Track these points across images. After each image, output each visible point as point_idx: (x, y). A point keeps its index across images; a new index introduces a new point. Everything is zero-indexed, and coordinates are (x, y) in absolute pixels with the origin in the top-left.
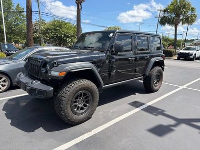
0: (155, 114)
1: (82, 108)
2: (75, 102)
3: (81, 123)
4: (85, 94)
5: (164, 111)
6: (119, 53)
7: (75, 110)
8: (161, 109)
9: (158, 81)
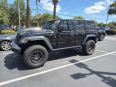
0: (81, 67)
1: (37, 60)
2: (34, 57)
3: (36, 68)
4: (39, 53)
5: (87, 66)
6: (62, 31)
7: (33, 61)
8: (86, 65)
9: (92, 49)
